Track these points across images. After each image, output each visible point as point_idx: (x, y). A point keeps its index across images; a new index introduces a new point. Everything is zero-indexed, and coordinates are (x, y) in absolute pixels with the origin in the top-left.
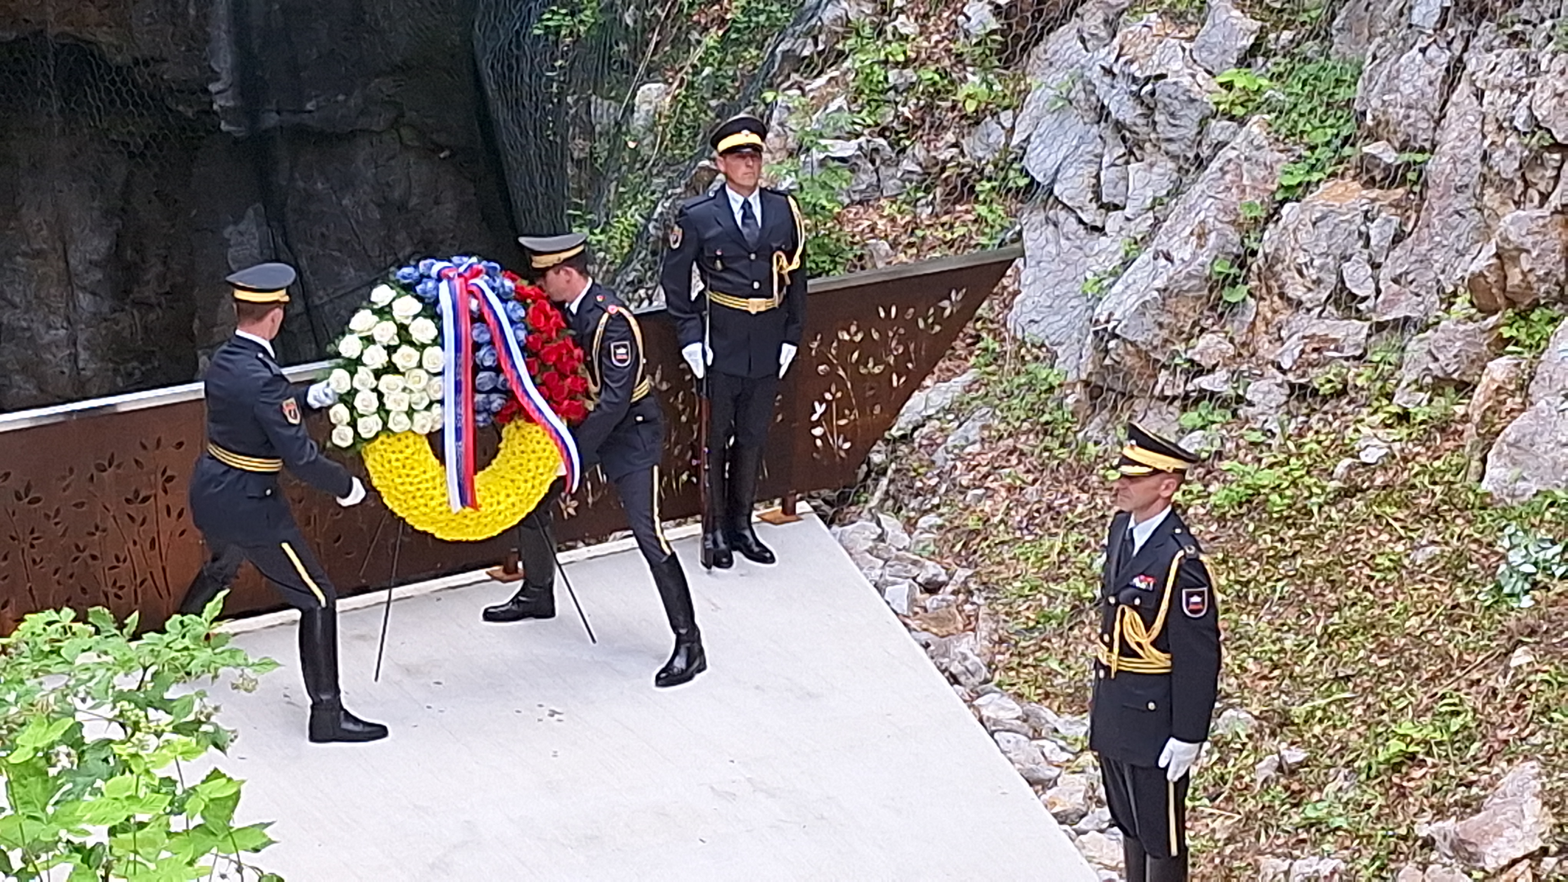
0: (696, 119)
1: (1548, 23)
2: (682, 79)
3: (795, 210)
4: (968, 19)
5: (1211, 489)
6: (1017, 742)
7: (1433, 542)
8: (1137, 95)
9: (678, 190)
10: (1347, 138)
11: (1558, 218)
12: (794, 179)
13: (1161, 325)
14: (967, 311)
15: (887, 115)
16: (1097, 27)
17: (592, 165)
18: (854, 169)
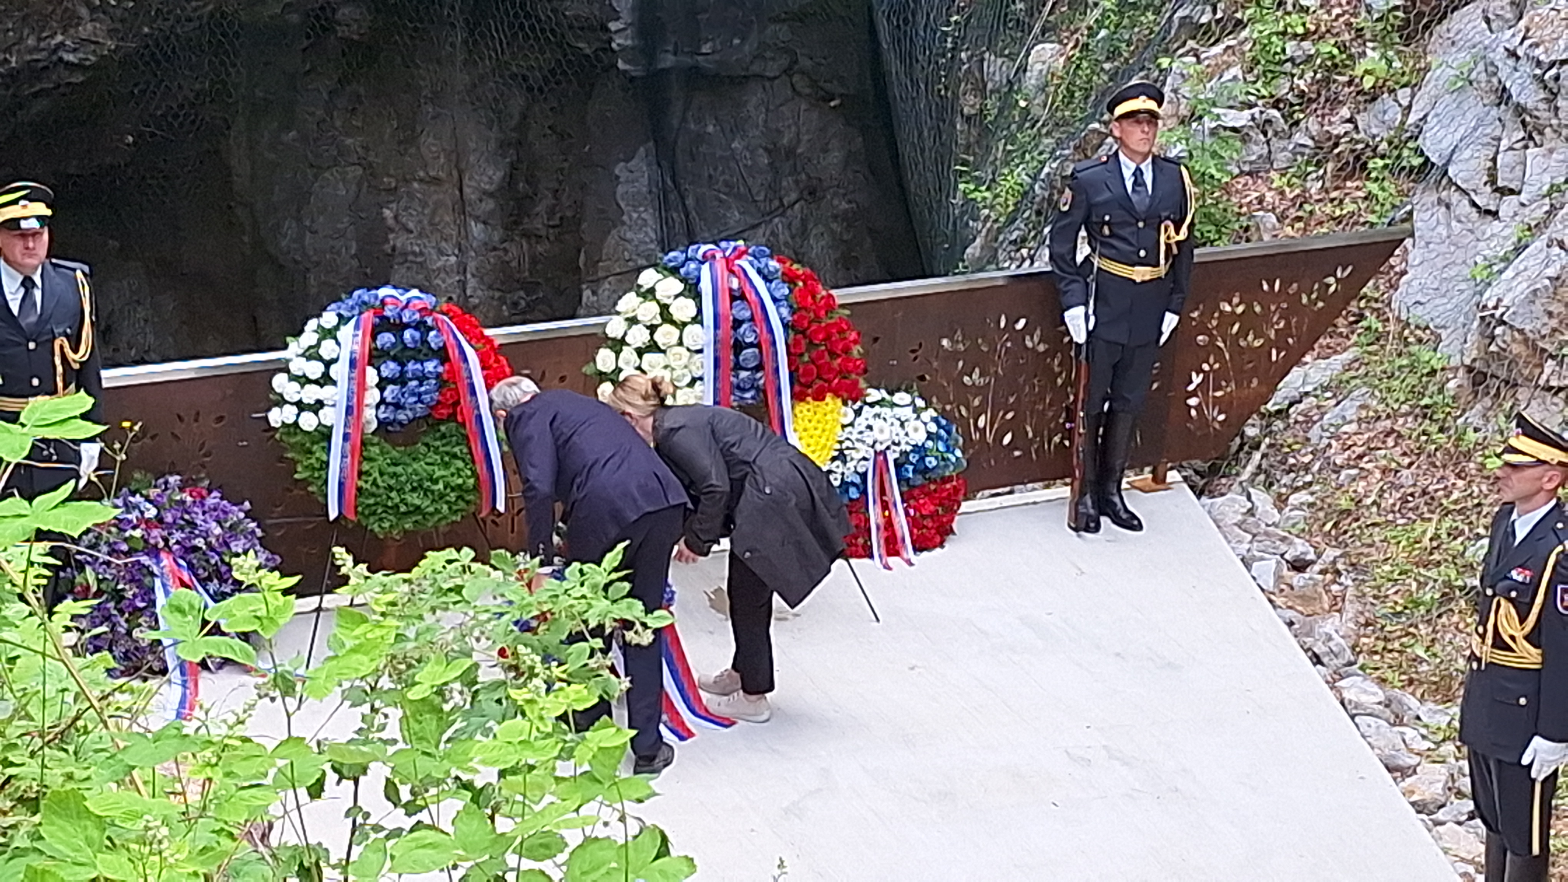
0: (1090, 81)
2: (1077, 40)
3: (1186, 177)
6: (1378, 727)
8: (1540, 79)
9: (1067, 152)
12: (1184, 147)
13: (1550, 314)
14: (1351, 289)
15: (1282, 87)
16: (1502, 8)
17: (981, 122)
18: (1245, 139)
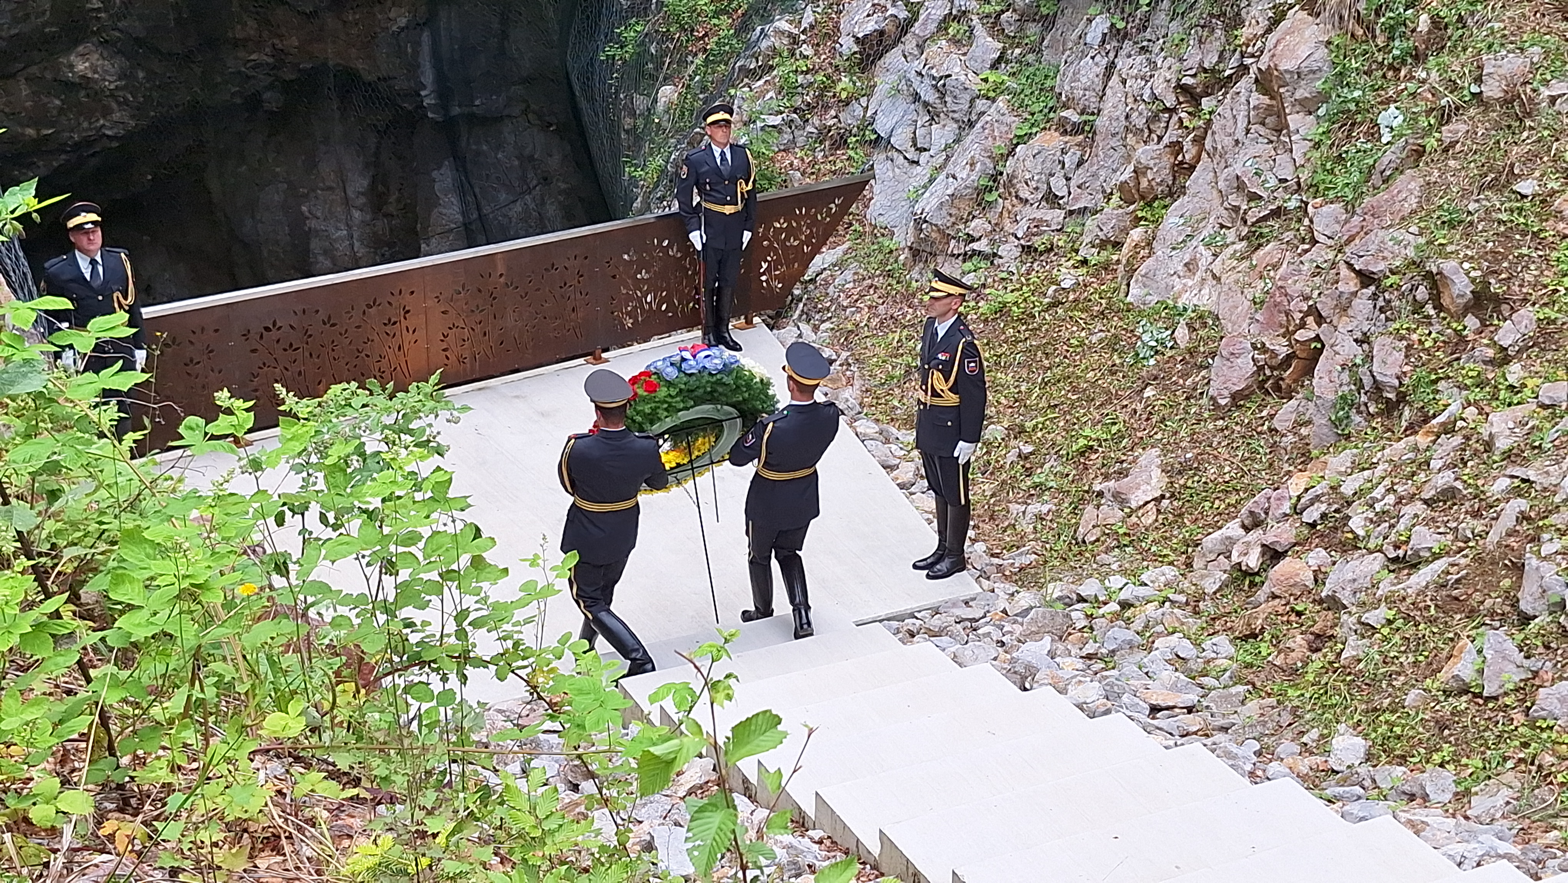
0: (692, 105)
1: (1161, 41)
2: (684, 83)
3: (749, 155)
4: (841, 45)
5: (980, 304)
6: (877, 446)
7: (1101, 331)
8: (935, 87)
10: (1051, 108)
11: (1167, 149)
13: (951, 215)
14: (844, 209)
15: (798, 101)
16: (913, 49)
17: (635, 132)
18: (780, 132)
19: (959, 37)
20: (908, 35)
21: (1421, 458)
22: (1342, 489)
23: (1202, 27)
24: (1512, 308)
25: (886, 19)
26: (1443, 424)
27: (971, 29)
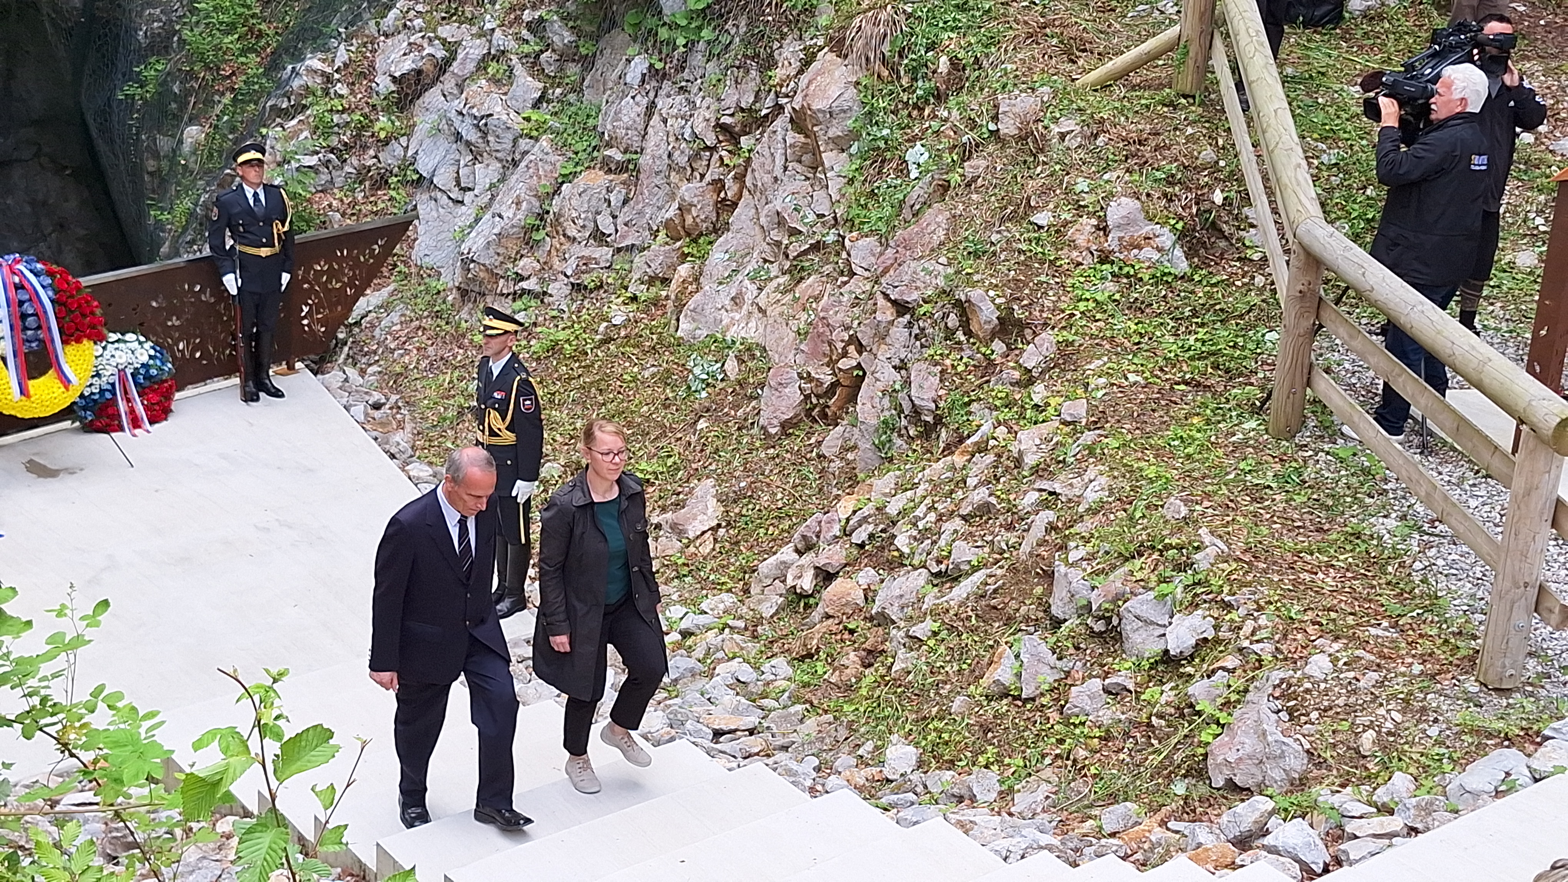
0: (221, 146)
1: (699, 81)
2: (211, 123)
3: (285, 196)
4: (378, 85)
5: (532, 343)
7: (653, 365)
8: (477, 126)
10: (595, 147)
11: (710, 187)
12: (282, 178)
13: (498, 254)
14: (388, 250)
15: (334, 141)
16: (452, 88)
17: (160, 175)
18: (317, 172)
19: (499, 76)
20: (447, 74)
21: (958, 477)
22: (887, 510)
23: (738, 68)
24: (1034, 332)
25: (423, 58)
26: (976, 443)
27: (511, 69)
